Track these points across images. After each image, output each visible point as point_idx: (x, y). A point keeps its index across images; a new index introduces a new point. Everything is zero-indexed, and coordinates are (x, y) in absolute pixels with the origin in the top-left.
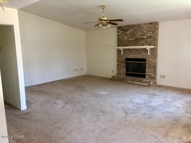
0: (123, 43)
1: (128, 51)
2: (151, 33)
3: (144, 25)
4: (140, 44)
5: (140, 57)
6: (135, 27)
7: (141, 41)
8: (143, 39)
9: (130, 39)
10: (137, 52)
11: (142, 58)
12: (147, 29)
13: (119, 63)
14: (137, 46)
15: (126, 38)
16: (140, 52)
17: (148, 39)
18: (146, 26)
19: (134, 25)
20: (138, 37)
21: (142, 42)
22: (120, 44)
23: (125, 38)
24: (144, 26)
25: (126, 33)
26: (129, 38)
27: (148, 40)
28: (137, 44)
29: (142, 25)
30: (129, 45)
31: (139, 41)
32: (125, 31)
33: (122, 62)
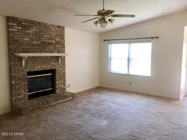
3: (52, 27)
4: (48, 50)
7: (49, 46)
11: (51, 69)
12: (55, 32)
16: (49, 62)
19: (39, 23)
20: (45, 41)
25: (27, 31)
26: (32, 40)
30: (33, 51)
32: (25, 28)
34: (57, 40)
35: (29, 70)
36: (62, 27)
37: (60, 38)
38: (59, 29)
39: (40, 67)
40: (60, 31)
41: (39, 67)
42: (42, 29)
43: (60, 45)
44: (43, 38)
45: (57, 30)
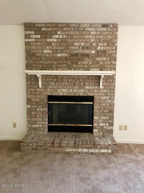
0: (41, 62)
1: (55, 80)
2: (104, 46)
3: (91, 27)
4: (81, 66)
5: (81, 93)
6: (69, 29)
7: (84, 60)
8: (87, 55)
9: (59, 55)
10: (74, 84)
11: (85, 95)
12: (96, 35)
13: (33, 106)
14: (75, 70)
15: (49, 51)
16: (82, 84)
17: (99, 56)
18: (93, 29)
19: (68, 25)
20: (76, 52)
21: (85, 63)
22: (34, 65)
23: (45, 51)
24: (90, 29)
25: (48, 40)
26: (55, 51)
27: (99, 59)
28: (75, 66)
29: (85, 26)
30: (56, 67)
31: (80, 60)
32: (46, 35)
33: (40, 105)
34: (99, 48)
35: (49, 94)
36: (113, 25)
37: (106, 44)
38: (105, 29)
39: (66, 91)
40: (107, 33)
41: (64, 90)
42: (72, 33)
43: (105, 56)
44: (73, 48)
45: (101, 31)
